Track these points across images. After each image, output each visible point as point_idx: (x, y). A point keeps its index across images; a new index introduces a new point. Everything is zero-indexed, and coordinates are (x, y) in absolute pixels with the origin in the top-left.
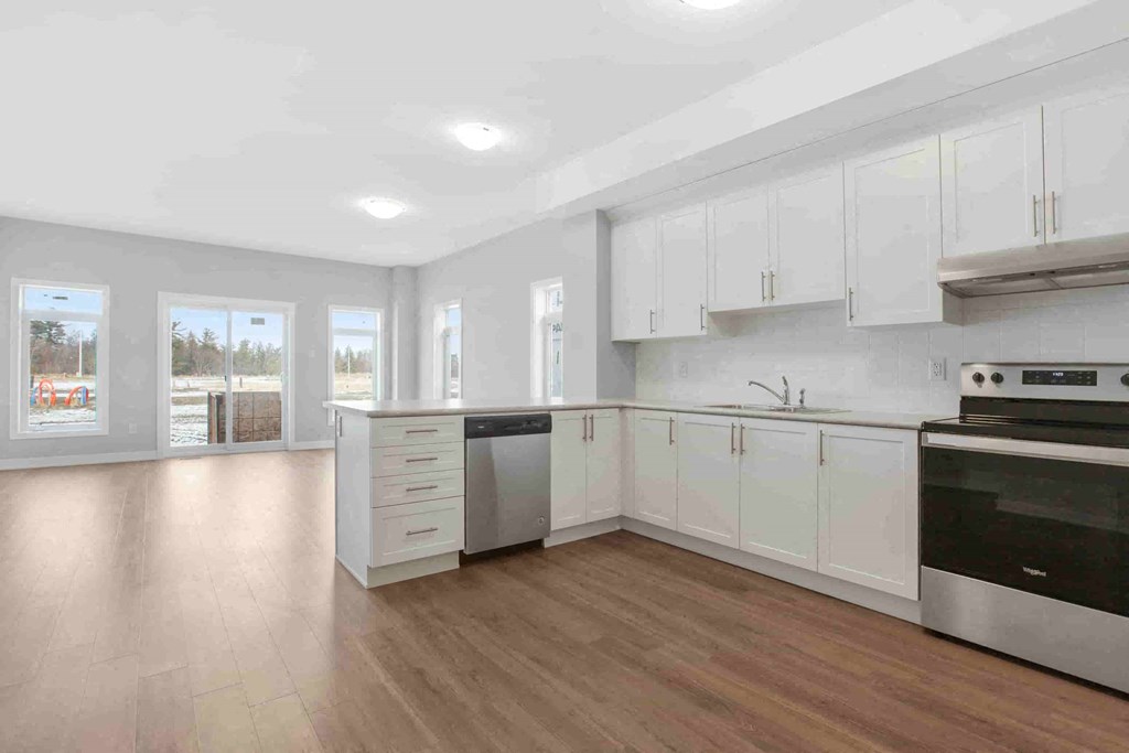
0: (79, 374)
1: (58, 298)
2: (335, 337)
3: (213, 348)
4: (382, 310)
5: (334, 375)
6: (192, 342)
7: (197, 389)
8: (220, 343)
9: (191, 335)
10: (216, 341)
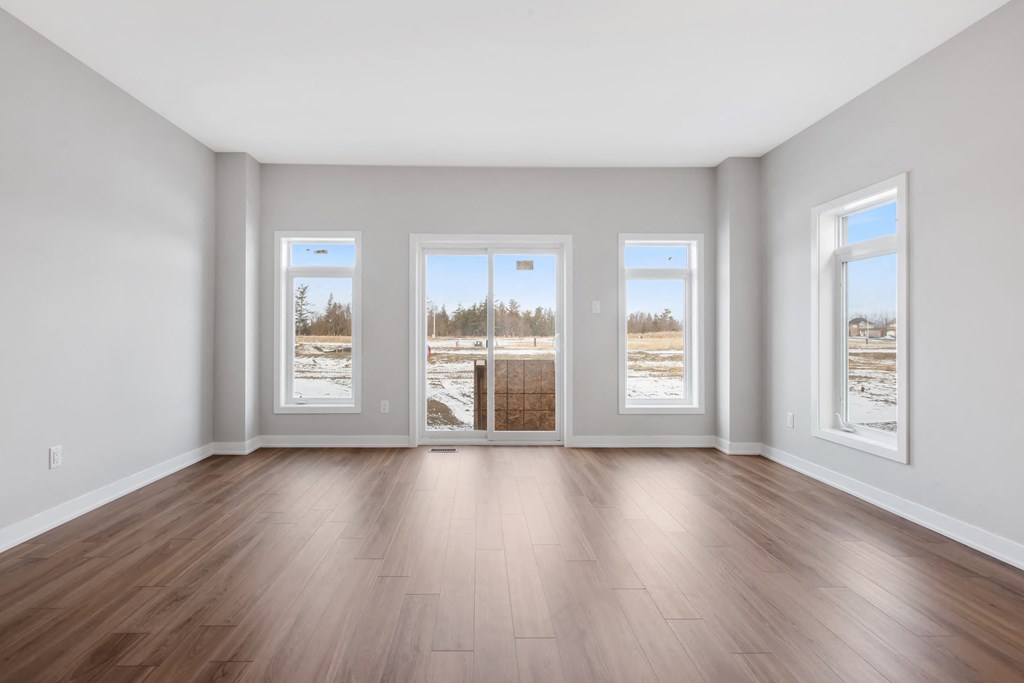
0: (434, 336)
1: (318, 252)
2: (627, 282)
3: (517, 315)
4: (702, 236)
5: (627, 335)
6: (502, 311)
7: (502, 348)
8: (522, 310)
9: (502, 305)
10: (518, 309)
